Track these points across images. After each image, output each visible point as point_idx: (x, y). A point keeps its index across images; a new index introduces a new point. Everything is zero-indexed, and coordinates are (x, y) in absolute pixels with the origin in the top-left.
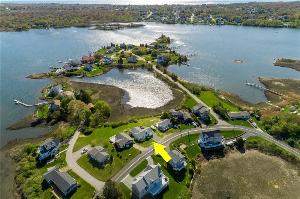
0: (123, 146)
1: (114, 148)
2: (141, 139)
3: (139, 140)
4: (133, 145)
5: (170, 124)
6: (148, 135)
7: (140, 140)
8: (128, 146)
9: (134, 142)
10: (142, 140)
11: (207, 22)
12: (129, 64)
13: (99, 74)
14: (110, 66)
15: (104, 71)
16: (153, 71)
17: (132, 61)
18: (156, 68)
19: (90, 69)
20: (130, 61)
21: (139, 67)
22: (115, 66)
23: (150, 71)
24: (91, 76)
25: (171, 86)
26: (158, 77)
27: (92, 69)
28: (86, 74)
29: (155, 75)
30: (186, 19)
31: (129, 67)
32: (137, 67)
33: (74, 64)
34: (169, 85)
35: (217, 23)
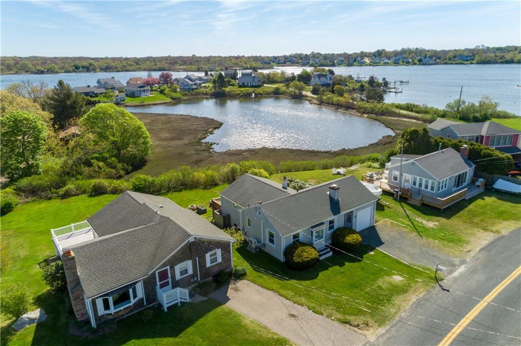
0: (122, 296)
1: (34, 313)
2: (297, 243)
3: (278, 251)
4: (230, 293)
5: (468, 170)
6: (349, 218)
7: (290, 250)
8: (169, 297)
9: (238, 262)
10: (309, 254)
11: (400, 62)
12: (242, 89)
13: (157, 102)
14: (192, 95)
15: (173, 99)
16: (306, 98)
17: (249, 83)
18: (313, 94)
19: (138, 92)
20: (243, 83)
21: (268, 94)
22: (206, 94)
23: (297, 98)
24: (137, 103)
25: (372, 114)
26: (321, 103)
27: (144, 94)
28: (124, 101)
29: (312, 102)
30: (355, 61)
31: (242, 94)
32: (261, 94)
33: (103, 86)
34: (364, 113)
35: (422, 63)
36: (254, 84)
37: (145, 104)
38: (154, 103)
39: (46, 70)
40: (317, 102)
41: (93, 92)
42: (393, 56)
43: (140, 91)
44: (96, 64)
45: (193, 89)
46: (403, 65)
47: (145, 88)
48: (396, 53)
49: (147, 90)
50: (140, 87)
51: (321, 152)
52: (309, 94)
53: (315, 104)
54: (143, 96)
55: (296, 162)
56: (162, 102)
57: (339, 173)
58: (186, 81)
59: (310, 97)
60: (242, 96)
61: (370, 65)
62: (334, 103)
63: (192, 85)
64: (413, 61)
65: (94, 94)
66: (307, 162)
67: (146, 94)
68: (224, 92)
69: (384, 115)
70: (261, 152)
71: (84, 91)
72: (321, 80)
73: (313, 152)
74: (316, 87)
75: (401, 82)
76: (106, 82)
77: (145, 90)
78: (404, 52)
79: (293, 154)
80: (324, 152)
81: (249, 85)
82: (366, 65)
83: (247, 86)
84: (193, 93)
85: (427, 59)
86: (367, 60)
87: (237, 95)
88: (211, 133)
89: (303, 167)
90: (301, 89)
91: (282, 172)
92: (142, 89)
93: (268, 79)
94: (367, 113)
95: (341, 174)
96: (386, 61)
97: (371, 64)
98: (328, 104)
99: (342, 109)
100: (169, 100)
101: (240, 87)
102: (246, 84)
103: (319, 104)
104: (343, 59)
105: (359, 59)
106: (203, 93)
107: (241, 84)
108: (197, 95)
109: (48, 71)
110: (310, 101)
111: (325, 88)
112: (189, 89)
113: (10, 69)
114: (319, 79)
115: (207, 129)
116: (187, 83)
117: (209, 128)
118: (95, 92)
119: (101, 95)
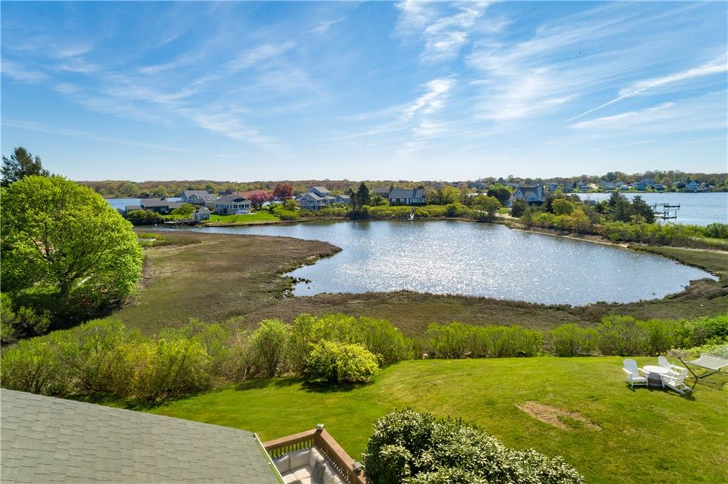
11: (647, 188)
12: (395, 208)
13: (257, 222)
14: (317, 215)
15: (283, 218)
16: (502, 222)
17: (407, 200)
18: (513, 216)
19: (233, 208)
20: (398, 200)
21: (436, 216)
22: (339, 215)
23: (485, 222)
24: (223, 223)
25: (638, 242)
26: (529, 226)
27: (240, 211)
28: (206, 219)
29: (512, 226)
30: (575, 186)
31: (393, 215)
32: (425, 216)
33: (187, 200)
34: (619, 240)
35: (685, 189)
36: (415, 201)
37: (235, 224)
38: (251, 223)
39: (152, 194)
40: (524, 226)
41: (167, 207)
42: (633, 180)
43: (235, 206)
44: (215, 188)
45: (319, 208)
46: (654, 192)
48: (638, 178)
49: (247, 206)
50: (235, 201)
51: (542, 307)
52: (507, 216)
53: (518, 228)
54: (240, 212)
55: (474, 329)
56: (265, 222)
57: (655, 384)
58: (310, 196)
59: (508, 220)
60: (394, 218)
61: (599, 192)
62: (555, 225)
63: (319, 201)
64: (669, 186)
65: (168, 209)
66: (509, 330)
67: (243, 211)
68: (366, 211)
69: (667, 244)
70: (395, 300)
71: (152, 206)
72: (526, 196)
73: (522, 306)
74: (519, 204)
75: (665, 206)
77: (243, 206)
78: (650, 176)
79: (469, 308)
80: (551, 308)
81: (407, 202)
82: (593, 192)
83: (404, 204)
84: (318, 212)
85: (693, 184)
86: (593, 186)
87: (386, 216)
88: (309, 263)
89: (499, 342)
90: (492, 209)
91: (432, 356)
92: (238, 204)
93: (440, 198)
94: (627, 241)
95: (667, 389)
96: (625, 186)
97: (602, 190)
98: (543, 227)
99: (572, 235)
100: (277, 220)
101: (392, 204)
102: (401, 200)
103: (525, 229)
104: (556, 184)
105: (581, 183)
106: (334, 214)
107: (394, 200)
108: (323, 216)
109: (154, 195)
110: (508, 225)
111: (535, 207)
112: (314, 207)
113: (112, 193)
114: (524, 194)
115: (304, 257)
116: (313, 198)
117: (310, 256)
118: (170, 207)
119: (173, 211)
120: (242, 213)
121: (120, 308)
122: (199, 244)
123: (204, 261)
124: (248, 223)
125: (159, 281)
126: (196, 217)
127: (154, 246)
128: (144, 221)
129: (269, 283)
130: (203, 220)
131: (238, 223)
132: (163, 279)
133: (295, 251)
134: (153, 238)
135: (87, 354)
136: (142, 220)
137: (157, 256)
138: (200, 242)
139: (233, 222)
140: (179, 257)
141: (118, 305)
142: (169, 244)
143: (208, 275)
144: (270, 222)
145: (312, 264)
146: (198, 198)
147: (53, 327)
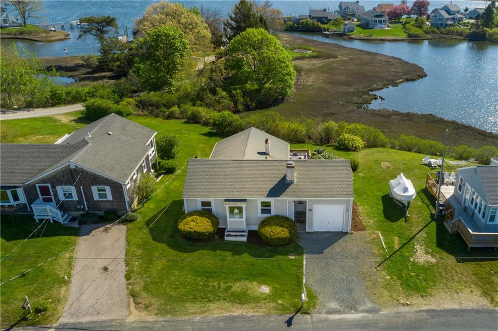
13: (388, 38)
14: (441, 33)
19: (373, 22)
22: (461, 34)
24: (363, 37)
28: (352, 31)
37: (372, 38)
38: (383, 38)
41: (327, 18)
43: (375, 21)
45: (446, 25)
47: (382, 19)
49: (385, 21)
50: (376, 16)
58: (441, 14)
63: (448, 19)
65: (327, 20)
67: (381, 26)
68: (484, 34)
71: (317, 16)
76: (348, 7)
77: (381, 21)
92: (378, 19)
106: (457, 32)
108: (447, 34)
112: (442, 24)
115: (394, 80)
116: (442, 16)
117: (398, 79)
118: (329, 18)
119: (331, 22)
120: (379, 27)
121: (283, 102)
122: (337, 59)
123: (333, 75)
124: (381, 38)
125: (305, 87)
126: (345, 29)
127: (309, 58)
128: (310, 29)
129: (360, 97)
130: (349, 32)
131: (373, 37)
132: (307, 87)
133: (394, 73)
134: (310, 50)
135: (267, 123)
136: (308, 27)
137: (308, 67)
138: (337, 57)
139: (370, 36)
140: (321, 70)
141: (282, 100)
142: (318, 58)
143: (330, 86)
144: (398, 38)
145: (396, 86)
146: (351, 9)
147: (256, 108)
